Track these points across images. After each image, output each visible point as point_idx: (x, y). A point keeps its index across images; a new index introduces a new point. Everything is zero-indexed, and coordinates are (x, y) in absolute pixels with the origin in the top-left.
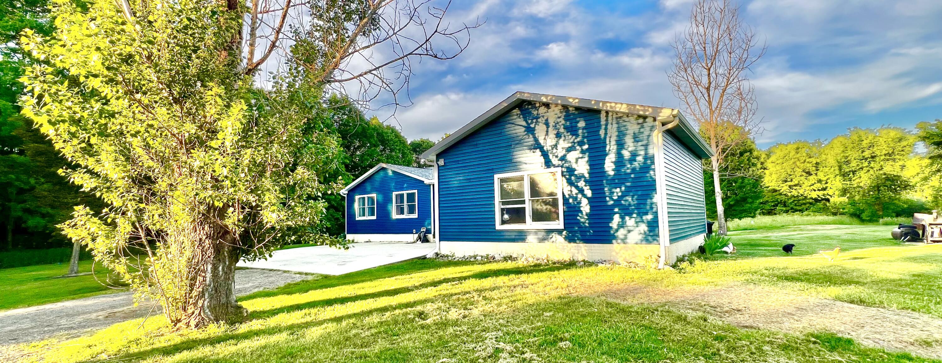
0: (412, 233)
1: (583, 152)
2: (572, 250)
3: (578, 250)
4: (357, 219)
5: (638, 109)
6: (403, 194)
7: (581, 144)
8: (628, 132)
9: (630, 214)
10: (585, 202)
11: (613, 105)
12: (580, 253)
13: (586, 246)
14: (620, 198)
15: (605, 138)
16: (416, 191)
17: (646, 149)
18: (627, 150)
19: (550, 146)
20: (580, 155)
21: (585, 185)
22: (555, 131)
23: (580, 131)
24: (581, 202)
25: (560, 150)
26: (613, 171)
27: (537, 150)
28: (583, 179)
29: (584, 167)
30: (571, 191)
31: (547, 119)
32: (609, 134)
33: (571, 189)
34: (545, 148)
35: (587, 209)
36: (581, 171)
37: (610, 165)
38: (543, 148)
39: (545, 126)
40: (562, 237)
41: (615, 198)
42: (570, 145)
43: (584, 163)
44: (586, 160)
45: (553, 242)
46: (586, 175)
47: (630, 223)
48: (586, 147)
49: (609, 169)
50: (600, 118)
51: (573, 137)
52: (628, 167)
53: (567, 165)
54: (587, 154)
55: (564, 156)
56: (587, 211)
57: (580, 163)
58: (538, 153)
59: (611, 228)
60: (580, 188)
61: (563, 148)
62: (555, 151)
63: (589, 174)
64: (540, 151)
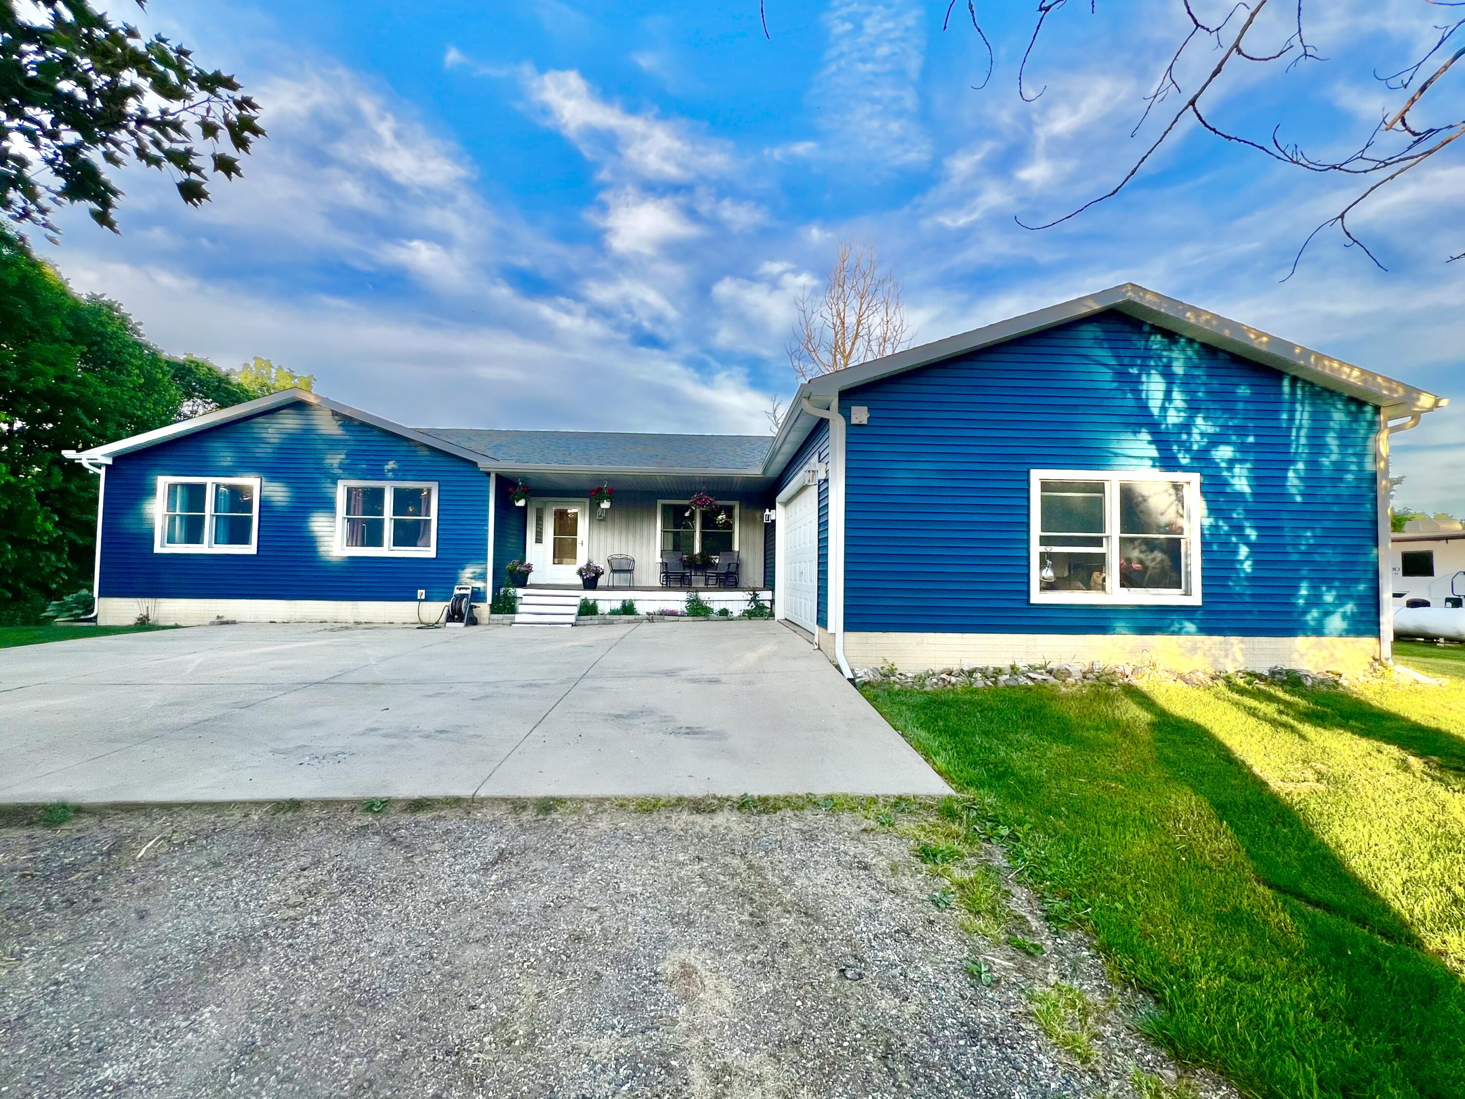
0: (411, 598)
1: (1242, 448)
2: (1213, 651)
3: (1226, 650)
4: (158, 549)
5: (1379, 384)
6: (379, 490)
7: (1242, 431)
8: (1332, 424)
9: (1328, 581)
10: (1244, 551)
11: (1336, 365)
12: (1231, 657)
13: (1242, 642)
14: (1313, 549)
15: (1289, 428)
16: (432, 486)
17: (1360, 463)
18: (1328, 457)
19: (1174, 425)
20: (1238, 456)
21: (1246, 519)
22: (1187, 395)
23: (1240, 406)
24: (1235, 552)
25: (1196, 437)
26: (1302, 495)
27: (1143, 430)
28: (1242, 504)
29: (1244, 481)
30: (1217, 527)
31: (1168, 366)
32: (1297, 422)
33: (1217, 522)
34: (1163, 427)
35: (1247, 566)
36: (1238, 488)
37: (1296, 482)
38: (1159, 428)
39: (1164, 379)
40: (1193, 623)
41: (1303, 548)
42: (1218, 430)
43: (1245, 472)
44: (1249, 465)
45: (1173, 633)
46: (1249, 498)
47: (1329, 598)
48: (1251, 439)
49: (1293, 491)
50: (1280, 386)
51: (1224, 414)
52: (1329, 490)
53: (1211, 472)
54: (1251, 456)
55: (1205, 450)
56: (1249, 570)
57: (1237, 470)
58: (1145, 436)
59: (1294, 605)
60: (1235, 523)
61: (1202, 434)
62: (1184, 437)
63: (1254, 494)
64: (1151, 433)
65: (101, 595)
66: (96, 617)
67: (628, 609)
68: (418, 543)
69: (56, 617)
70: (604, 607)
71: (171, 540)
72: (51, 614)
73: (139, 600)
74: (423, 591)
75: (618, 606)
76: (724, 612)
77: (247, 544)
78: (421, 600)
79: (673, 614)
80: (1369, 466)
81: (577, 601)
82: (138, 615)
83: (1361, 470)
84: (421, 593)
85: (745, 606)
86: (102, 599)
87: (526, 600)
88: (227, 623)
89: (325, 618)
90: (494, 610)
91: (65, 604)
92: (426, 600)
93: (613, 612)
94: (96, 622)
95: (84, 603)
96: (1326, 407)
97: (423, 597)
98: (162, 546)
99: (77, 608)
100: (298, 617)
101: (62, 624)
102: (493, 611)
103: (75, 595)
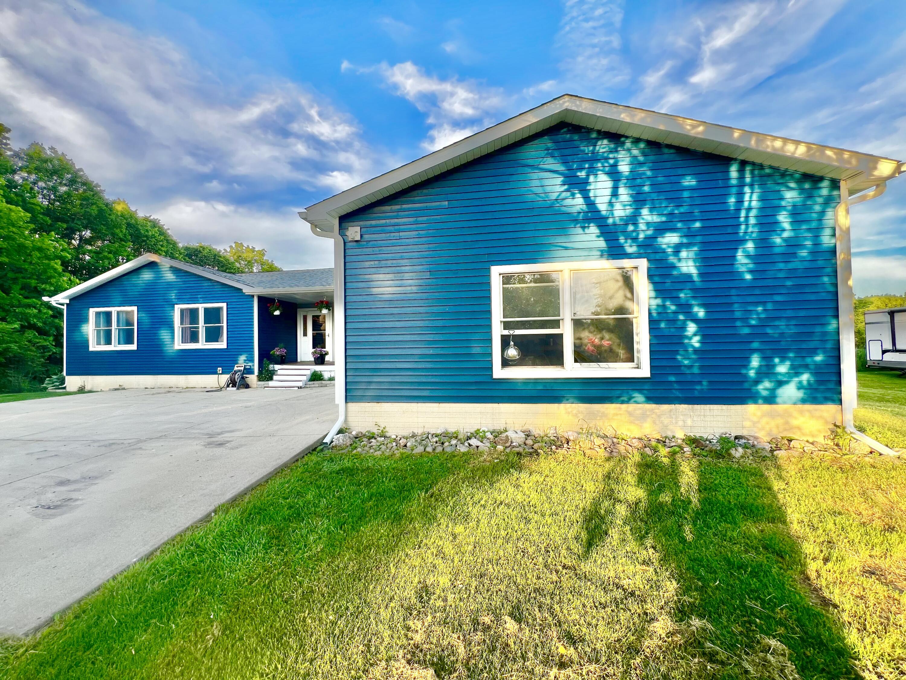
0: (215, 373)
1: (689, 234)
2: (662, 419)
4: (91, 349)
5: (829, 156)
6: (197, 310)
8: (783, 203)
9: (782, 352)
10: (692, 328)
11: (779, 143)
12: (680, 422)
14: (764, 323)
15: (738, 210)
16: (224, 305)
18: (779, 235)
19: (621, 218)
20: (685, 240)
21: (694, 297)
22: (633, 190)
23: (686, 194)
24: (683, 328)
25: (642, 227)
26: (751, 271)
27: (592, 225)
28: (689, 284)
29: (691, 263)
30: (664, 306)
31: (615, 165)
32: (746, 204)
33: (664, 302)
34: (610, 221)
35: (696, 342)
36: (685, 270)
37: (745, 261)
38: (606, 222)
39: (611, 177)
40: (642, 394)
41: (753, 322)
42: (664, 219)
43: (692, 255)
44: (696, 248)
45: (623, 402)
46: (696, 278)
47: (782, 369)
48: (698, 225)
49: (743, 269)
50: (728, 172)
51: (670, 204)
52: (781, 266)
53: (658, 256)
54: (699, 239)
55: (653, 238)
56: (697, 345)
57: (684, 254)
58: (593, 230)
59: (745, 376)
60: (683, 301)
61: (648, 224)
62: (631, 228)
63: (701, 274)
64: (599, 226)
80: (826, 240)
83: (817, 244)
96: (777, 188)
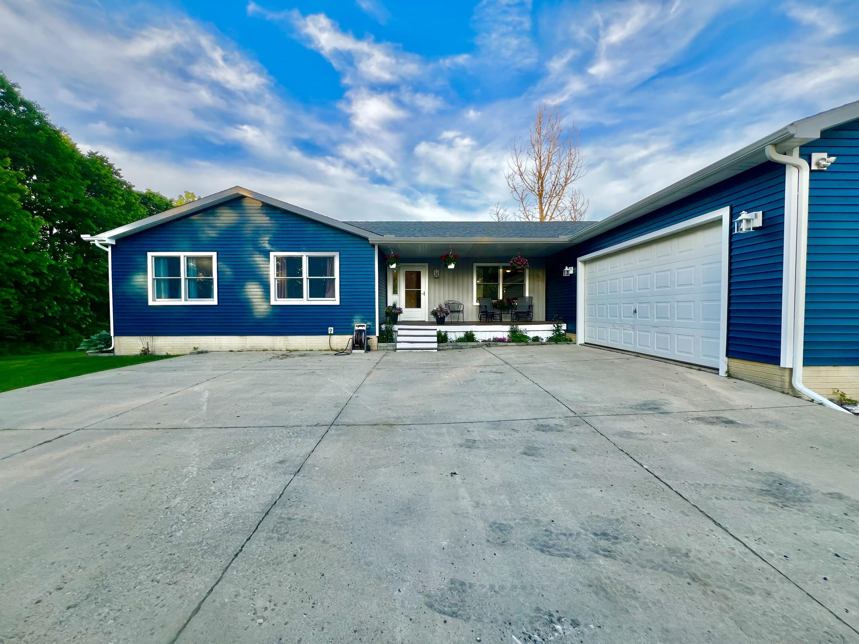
4: (151, 302)
65: (115, 334)
66: (113, 349)
67: (469, 337)
68: (326, 295)
69: (88, 350)
70: (452, 337)
71: (159, 297)
72: (83, 348)
73: (141, 337)
74: (332, 328)
75: (462, 335)
76: (536, 339)
77: (210, 298)
78: (331, 334)
79: (502, 340)
81: (435, 333)
82: (141, 348)
84: (331, 330)
85: (550, 334)
86: (117, 338)
87: (400, 332)
88: (202, 352)
89: (266, 348)
90: (381, 340)
91: (92, 341)
92: (335, 333)
93: (460, 340)
94: (114, 352)
95: (105, 339)
97: (332, 332)
98: (154, 300)
99: (100, 343)
100: (248, 347)
101: (91, 355)
102: (379, 341)
103: (98, 335)
